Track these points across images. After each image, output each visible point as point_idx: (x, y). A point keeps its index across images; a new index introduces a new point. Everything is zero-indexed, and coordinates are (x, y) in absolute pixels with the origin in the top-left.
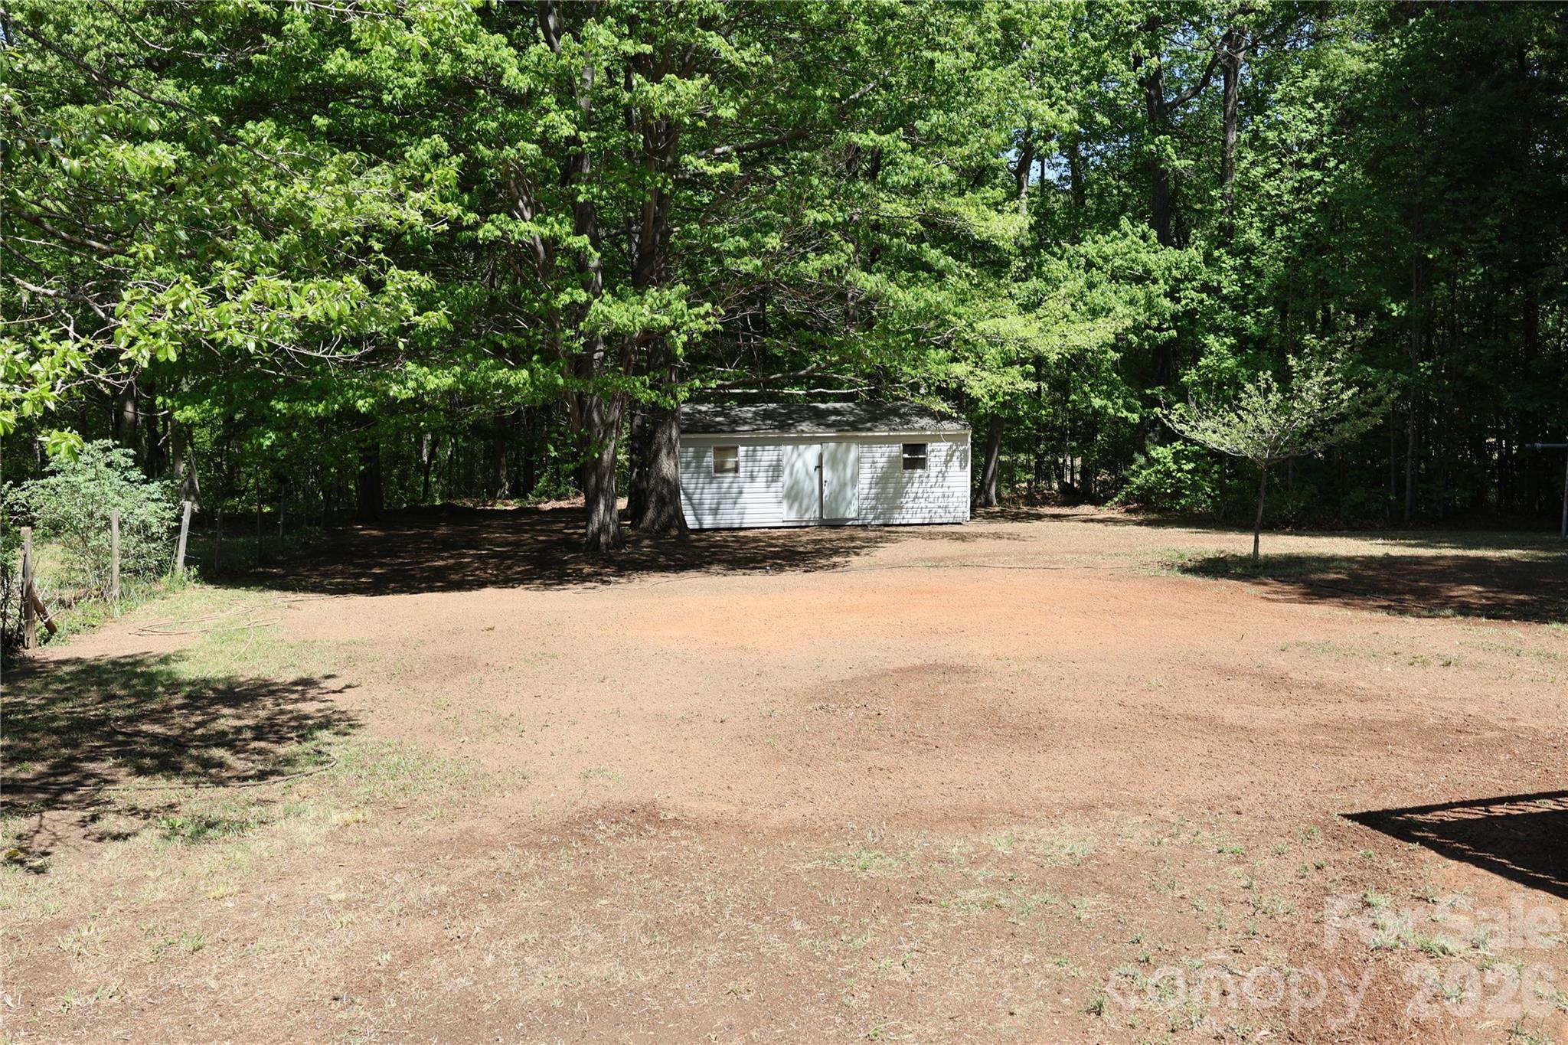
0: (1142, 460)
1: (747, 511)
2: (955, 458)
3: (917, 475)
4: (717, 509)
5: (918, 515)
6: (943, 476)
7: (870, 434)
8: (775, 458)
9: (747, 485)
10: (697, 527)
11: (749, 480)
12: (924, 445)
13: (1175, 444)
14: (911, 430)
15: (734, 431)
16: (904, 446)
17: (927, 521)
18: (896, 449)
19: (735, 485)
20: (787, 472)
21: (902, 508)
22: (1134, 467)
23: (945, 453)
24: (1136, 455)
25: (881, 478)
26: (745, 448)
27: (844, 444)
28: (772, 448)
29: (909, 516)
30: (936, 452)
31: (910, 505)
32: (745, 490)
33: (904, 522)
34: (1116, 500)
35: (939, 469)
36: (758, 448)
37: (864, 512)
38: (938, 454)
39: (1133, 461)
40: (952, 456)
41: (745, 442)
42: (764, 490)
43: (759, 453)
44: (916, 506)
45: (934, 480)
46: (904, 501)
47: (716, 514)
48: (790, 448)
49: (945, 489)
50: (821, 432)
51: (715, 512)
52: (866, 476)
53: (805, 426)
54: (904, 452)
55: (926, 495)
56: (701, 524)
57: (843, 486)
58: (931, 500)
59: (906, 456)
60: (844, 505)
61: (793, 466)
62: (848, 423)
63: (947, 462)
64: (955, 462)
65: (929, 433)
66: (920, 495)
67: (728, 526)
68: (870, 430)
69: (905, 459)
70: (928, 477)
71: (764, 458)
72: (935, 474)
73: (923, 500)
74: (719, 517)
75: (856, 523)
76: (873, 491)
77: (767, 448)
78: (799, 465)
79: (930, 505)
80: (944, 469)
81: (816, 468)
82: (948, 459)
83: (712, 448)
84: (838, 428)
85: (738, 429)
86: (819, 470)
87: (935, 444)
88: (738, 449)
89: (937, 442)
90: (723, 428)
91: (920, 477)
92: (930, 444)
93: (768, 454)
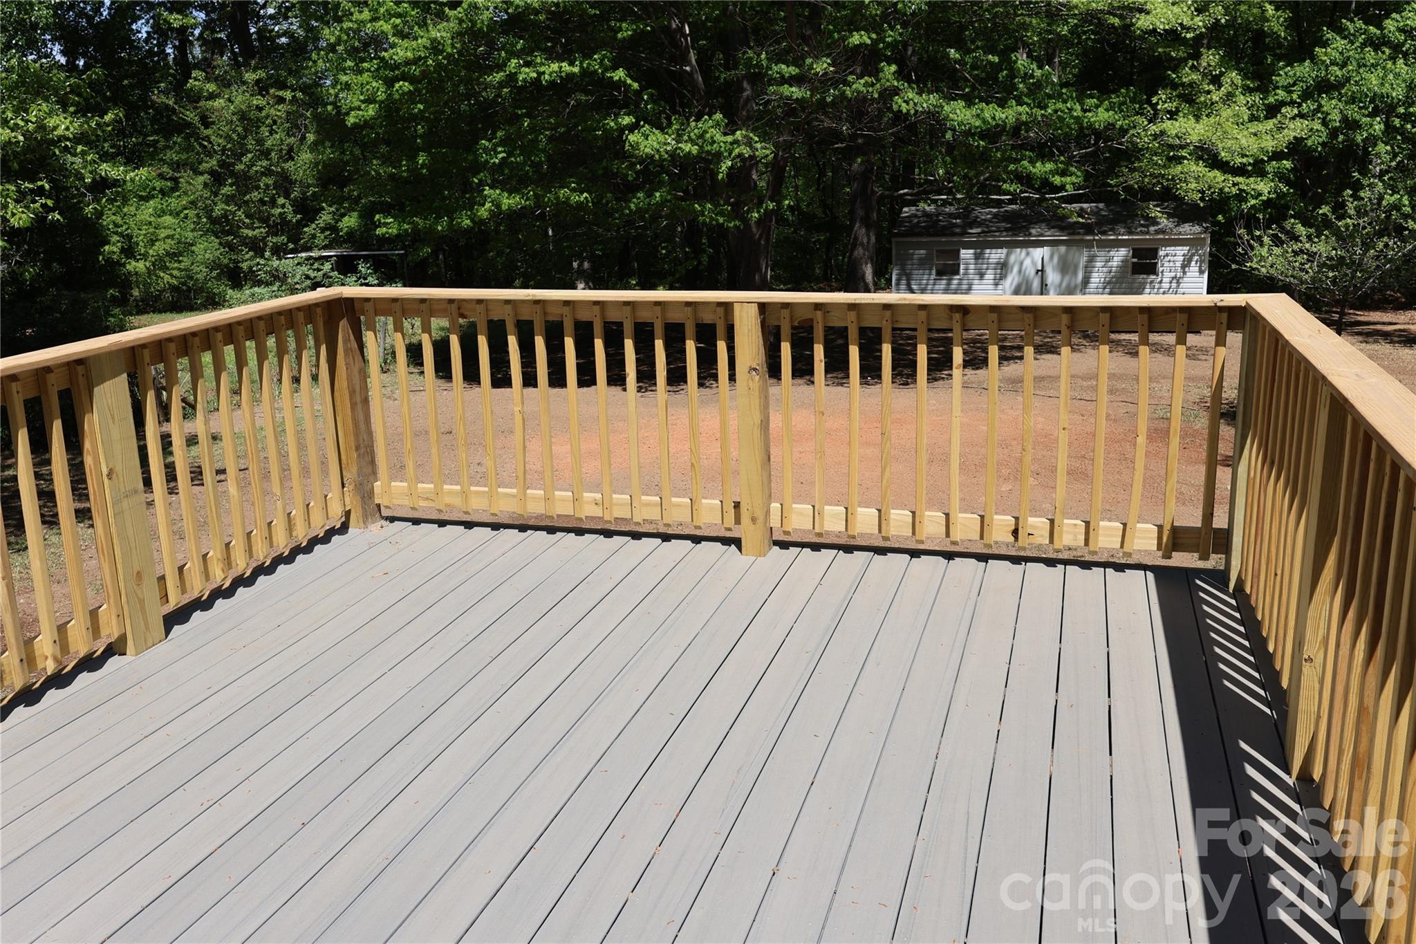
2: (1193, 263)
3: (1149, 280)
6: (1178, 282)
8: (1003, 259)
9: (976, 282)
11: (977, 277)
12: (1157, 250)
14: (1140, 234)
15: (964, 233)
16: (1134, 250)
18: (1125, 253)
19: (965, 282)
20: (1016, 269)
23: (1181, 258)
25: (1109, 283)
26: (971, 251)
27: (1075, 249)
28: (999, 250)
30: (1170, 257)
35: (1173, 275)
36: (988, 251)
38: (1172, 259)
40: (1190, 261)
41: (970, 245)
43: (987, 255)
45: (1167, 286)
48: (1017, 250)
50: (1049, 236)
52: (1093, 279)
53: (1037, 229)
54: (1133, 257)
59: (1136, 260)
61: (1022, 263)
63: (1184, 267)
64: (1194, 268)
65: (1163, 236)
68: (1105, 232)
69: (1133, 263)
70: (1161, 282)
71: (992, 258)
72: (1168, 280)
77: (994, 250)
78: (1027, 262)
80: (1179, 274)
81: (1038, 271)
82: (1185, 265)
83: (937, 251)
84: (1071, 231)
85: (970, 231)
86: (1040, 273)
87: (1168, 248)
88: (963, 251)
89: (1170, 246)
90: (958, 230)
91: (1152, 282)
92: (1163, 248)
93: (995, 255)
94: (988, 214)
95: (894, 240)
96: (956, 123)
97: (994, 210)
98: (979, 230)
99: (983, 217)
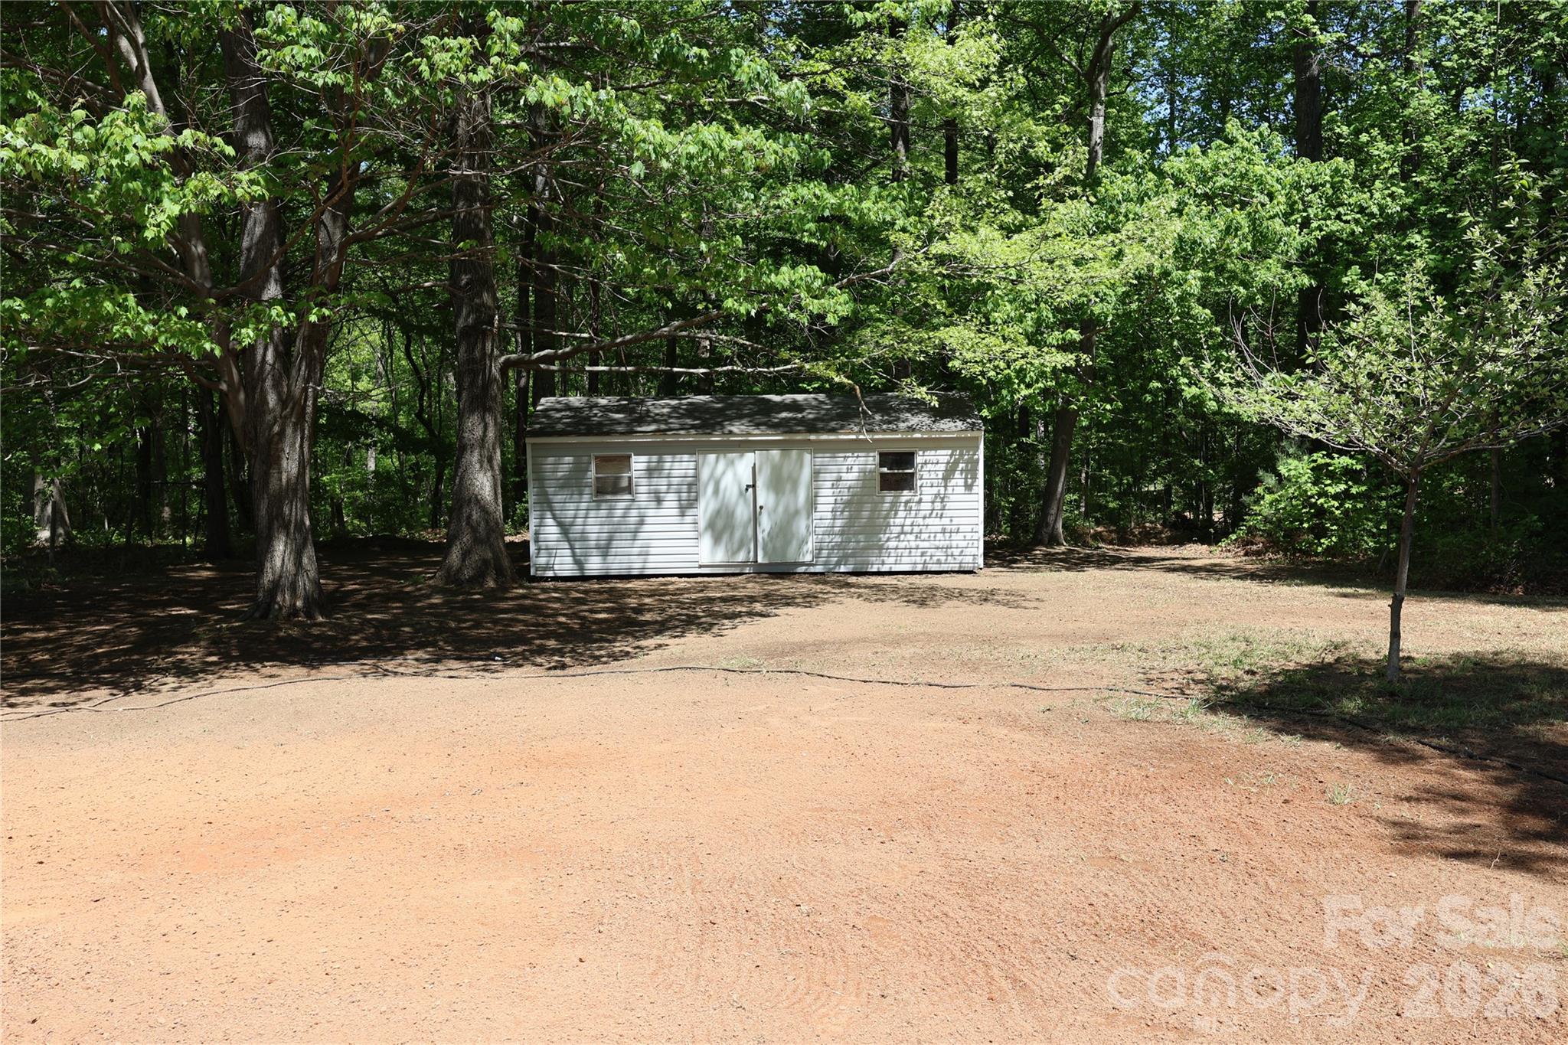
0: (1270, 480)
1: (652, 551)
2: (957, 474)
3: (903, 499)
4: (608, 547)
5: (905, 560)
6: (942, 501)
7: (832, 437)
8: (691, 472)
9: (651, 512)
10: (577, 573)
11: (653, 504)
12: (912, 455)
13: (1315, 456)
14: (893, 431)
15: (631, 432)
16: (881, 455)
17: (919, 568)
18: (869, 461)
19: (634, 512)
20: (710, 490)
21: (881, 548)
22: (1259, 490)
23: (943, 467)
24: (1261, 473)
25: (848, 503)
26: (644, 458)
27: (794, 453)
28: (686, 457)
29: (892, 560)
30: (930, 464)
31: (892, 544)
32: (648, 520)
33: (885, 568)
34: (1234, 537)
35: (935, 490)
36: (668, 458)
37: (825, 553)
38: (931, 467)
39: (1258, 482)
40: (953, 471)
41: (643, 449)
42: (677, 519)
43: (667, 465)
44: (902, 545)
45: (929, 506)
46: (884, 537)
47: (605, 555)
48: (712, 457)
49: (945, 521)
50: (758, 435)
51: (605, 550)
52: (827, 499)
53: (737, 428)
54: (882, 465)
55: (916, 529)
56: (582, 569)
57: (792, 516)
58: (924, 536)
59: (885, 470)
60: (794, 544)
62: (802, 422)
63: (946, 480)
64: (958, 480)
65: (918, 435)
66: (907, 529)
67: (624, 572)
68: (833, 431)
69: (882, 475)
70: (919, 502)
71: (675, 473)
72: (929, 498)
73: (912, 537)
74: (610, 559)
75: (812, 569)
76: (839, 523)
77: (678, 457)
79: (922, 544)
80: (942, 490)
81: (748, 486)
82: (948, 476)
83: (596, 458)
84: (787, 429)
85: (639, 429)
86: (750, 490)
87: (927, 453)
88: (634, 458)
89: (931, 449)
90: (620, 428)
91: (907, 503)
92: (921, 453)
93: (680, 466)
94: (663, 407)
95: (529, 441)
96: (651, 148)
97: (674, 402)
98: (653, 427)
99: (657, 411)
